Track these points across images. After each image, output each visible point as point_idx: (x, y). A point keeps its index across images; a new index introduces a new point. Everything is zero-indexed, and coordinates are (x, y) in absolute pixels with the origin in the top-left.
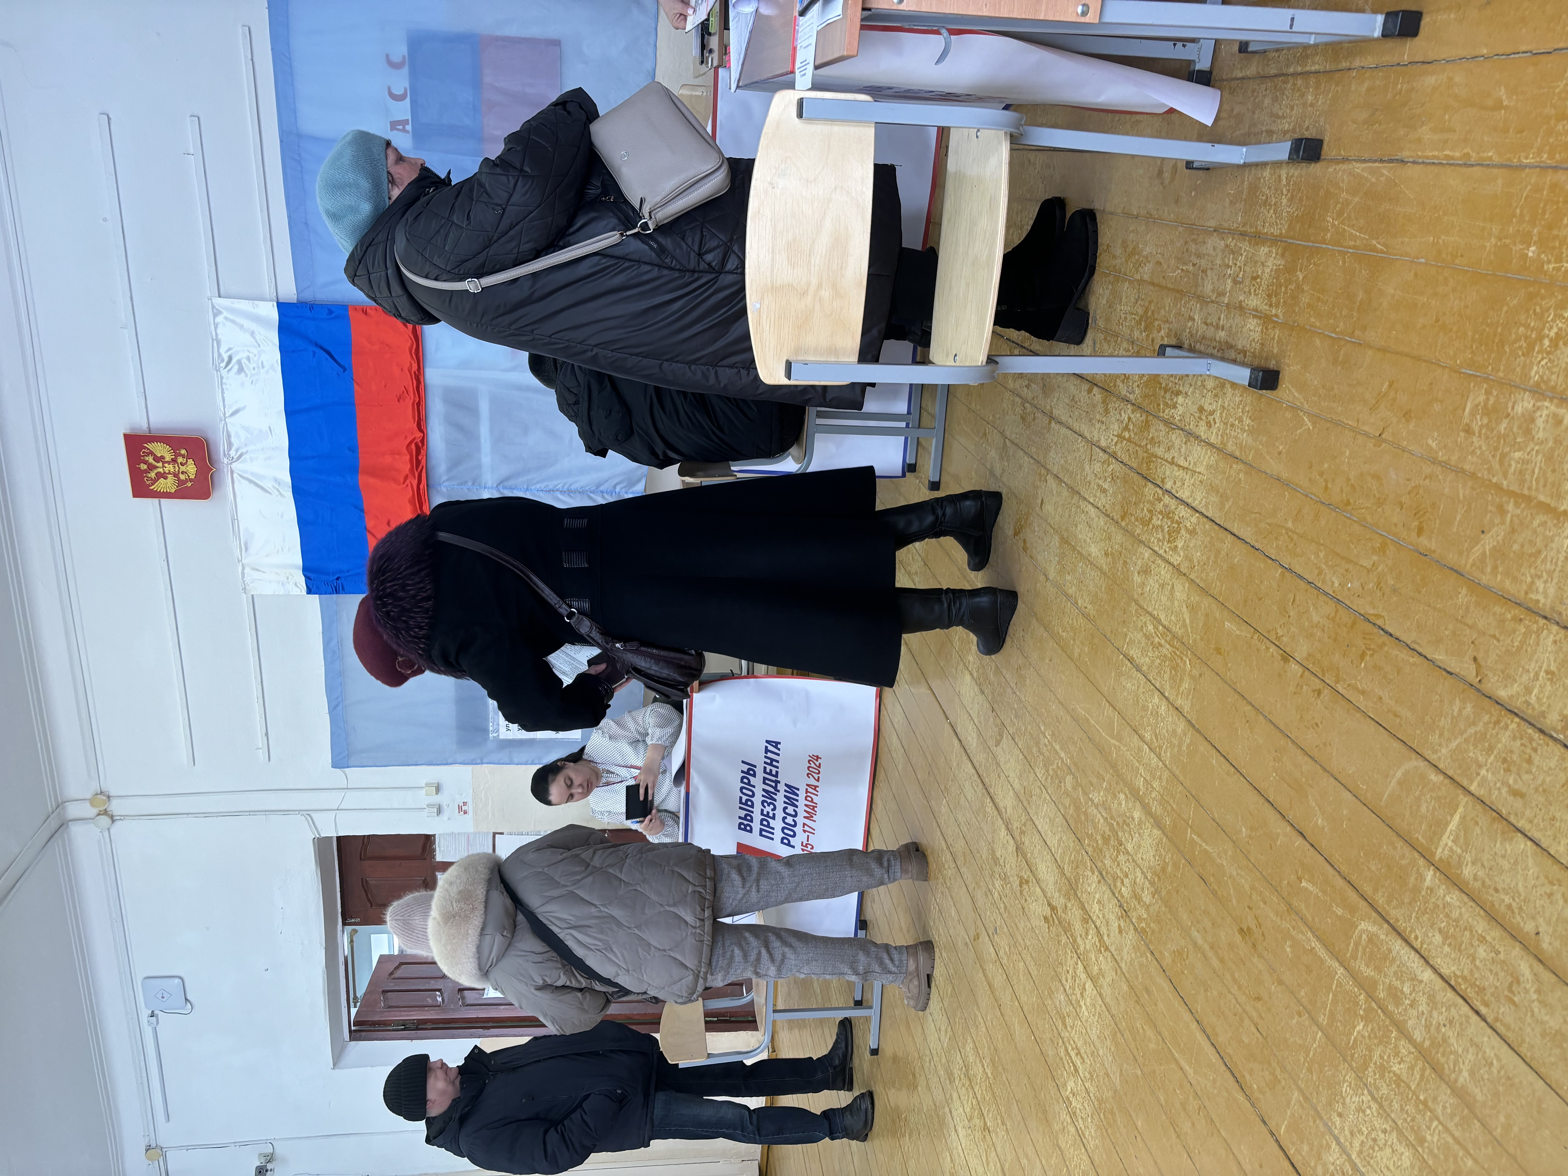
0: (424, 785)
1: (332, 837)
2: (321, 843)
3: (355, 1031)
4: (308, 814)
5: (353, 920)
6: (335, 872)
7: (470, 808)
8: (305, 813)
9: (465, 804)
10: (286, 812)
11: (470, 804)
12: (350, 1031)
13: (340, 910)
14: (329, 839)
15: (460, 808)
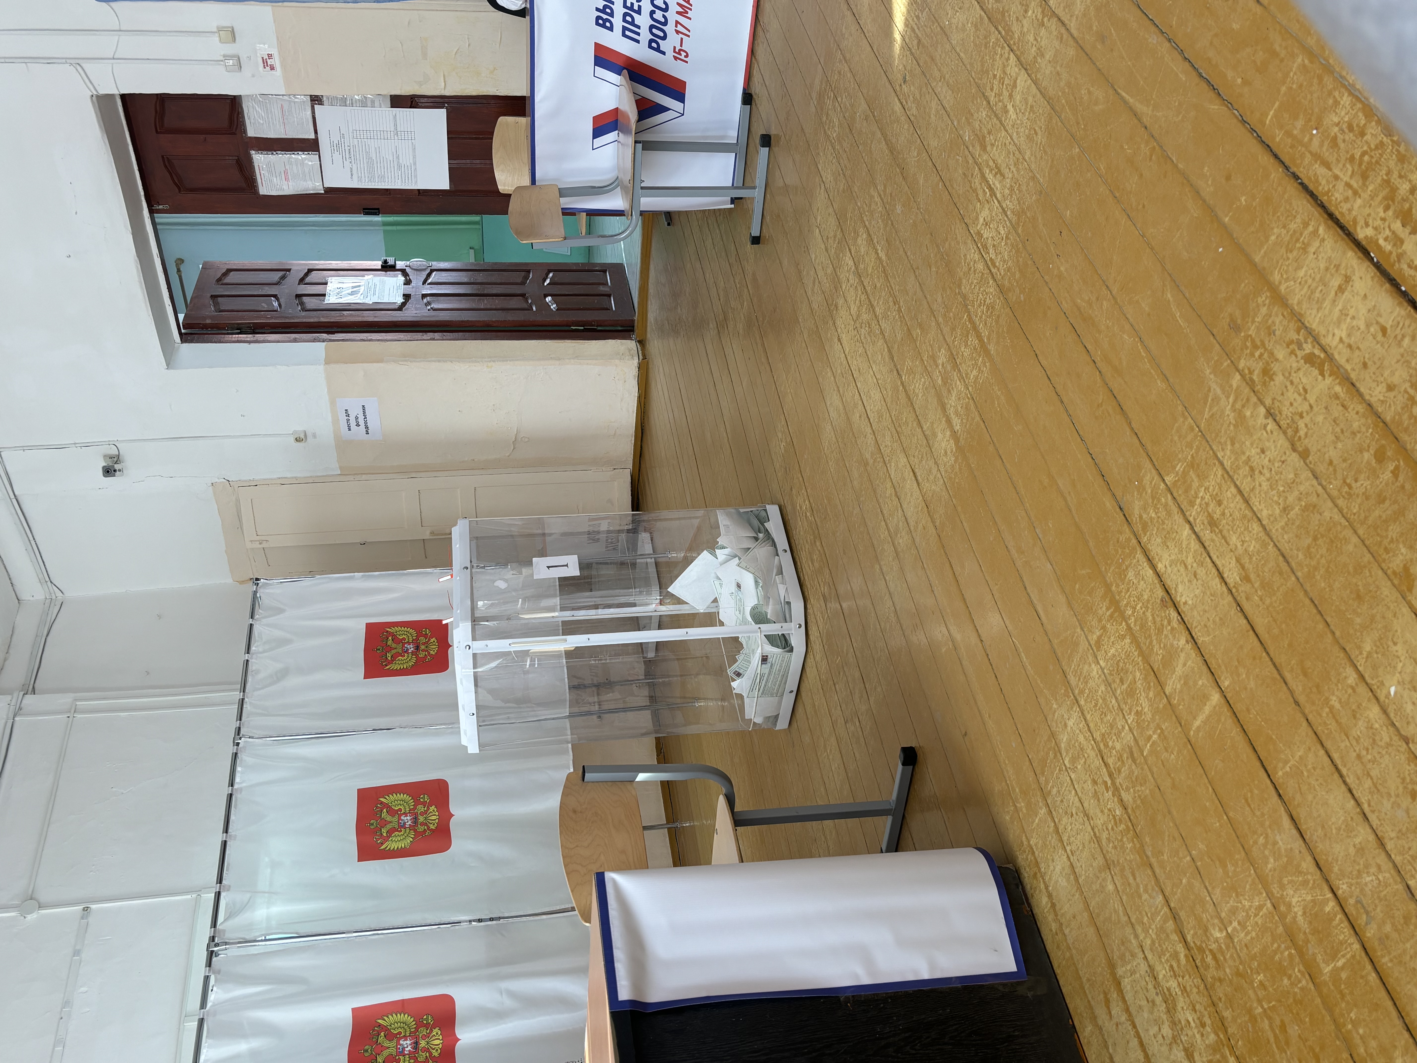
0: (215, 30)
1: (113, 96)
2: (102, 102)
3: (186, 334)
4: (77, 63)
5: (161, 207)
6: (128, 145)
7: (276, 61)
8: (72, 61)
9: (270, 56)
10: (50, 61)
11: (276, 56)
12: (180, 334)
13: (142, 193)
14: (111, 96)
15: (265, 62)
